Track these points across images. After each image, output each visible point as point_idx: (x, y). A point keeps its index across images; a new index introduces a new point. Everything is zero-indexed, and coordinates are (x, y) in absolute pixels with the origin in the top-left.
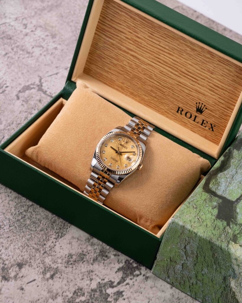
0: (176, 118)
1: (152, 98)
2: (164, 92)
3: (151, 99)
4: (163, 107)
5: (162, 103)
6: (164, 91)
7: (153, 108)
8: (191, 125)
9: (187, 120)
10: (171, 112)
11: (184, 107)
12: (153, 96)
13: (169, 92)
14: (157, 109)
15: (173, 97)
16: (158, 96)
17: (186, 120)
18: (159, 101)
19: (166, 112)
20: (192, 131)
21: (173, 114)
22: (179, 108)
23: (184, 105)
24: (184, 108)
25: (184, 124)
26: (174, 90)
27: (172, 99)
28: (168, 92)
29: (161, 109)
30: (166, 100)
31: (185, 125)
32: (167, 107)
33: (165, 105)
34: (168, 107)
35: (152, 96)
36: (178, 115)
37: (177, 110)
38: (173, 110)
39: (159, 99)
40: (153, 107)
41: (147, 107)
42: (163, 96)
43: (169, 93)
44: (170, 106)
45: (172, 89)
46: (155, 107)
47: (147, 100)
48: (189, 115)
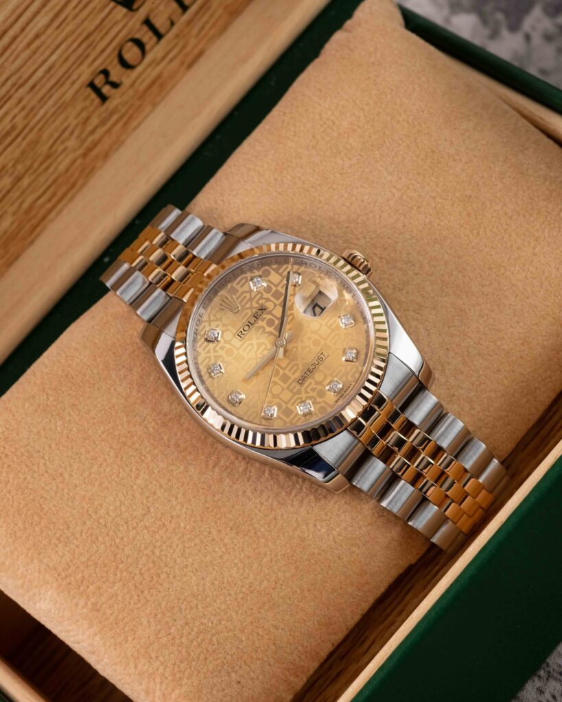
0: (121, 118)
1: (15, 194)
2: (13, 128)
3: (18, 198)
4: (66, 156)
5: (48, 157)
6: (8, 127)
7: (53, 208)
8: (171, 61)
9: (145, 70)
10: (93, 132)
11: (95, 60)
12: (8, 187)
13: (21, 105)
14: (64, 189)
15: (46, 94)
16: (17, 161)
17: (145, 73)
18: (36, 165)
19: (85, 155)
20: (190, 66)
21: (103, 122)
22: (92, 85)
23: (87, 56)
24: (98, 65)
25: (155, 89)
26: (20, 78)
27: (51, 102)
28: (16, 111)
29: (67, 170)
30: (45, 135)
31: (160, 87)
32: (72, 143)
33: (61, 148)
34: (72, 133)
35: (8, 192)
36: (116, 98)
37: (98, 100)
38: (88, 118)
39: (28, 163)
40: (49, 206)
41: (38, 235)
42: (24, 139)
43: (23, 109)
44: (74, 123)
45: (14, 85)
46: (54, 195)
47: (12, 223)
48: (131, 53)
